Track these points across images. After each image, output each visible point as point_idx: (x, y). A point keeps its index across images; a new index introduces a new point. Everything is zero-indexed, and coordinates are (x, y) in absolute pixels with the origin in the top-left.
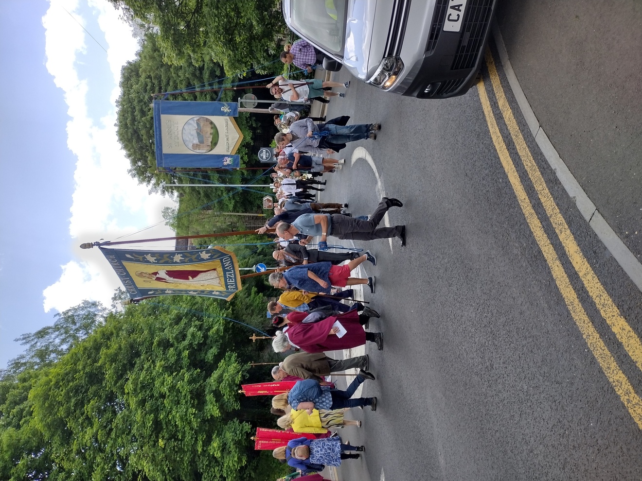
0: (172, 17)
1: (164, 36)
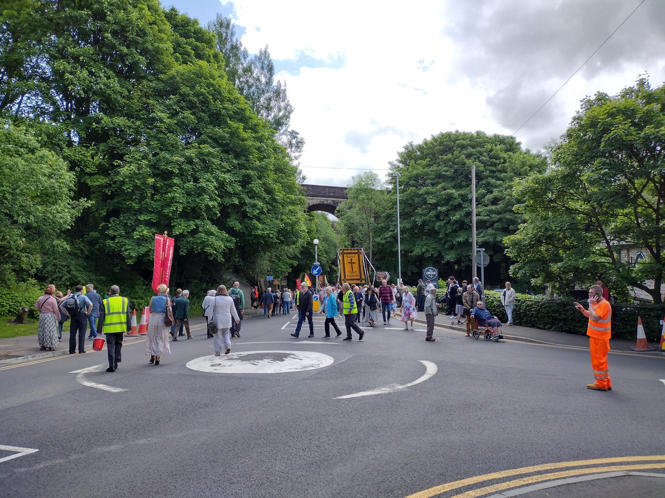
0: (557, 187)
1: (539, 179)
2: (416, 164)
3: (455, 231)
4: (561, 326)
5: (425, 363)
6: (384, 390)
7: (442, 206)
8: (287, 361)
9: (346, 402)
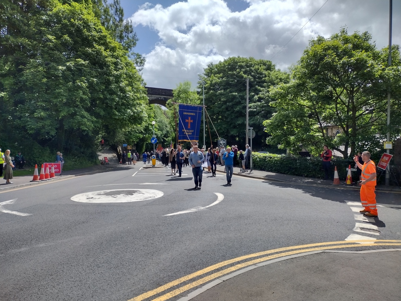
1: (284, 87)
2: (214, 76)
3: (237, 117)
4: (294, 172)
5: (217, 194)
6: (193, 210)
7: (229, 102)
8: (135, 195)
9: (170, 218)
